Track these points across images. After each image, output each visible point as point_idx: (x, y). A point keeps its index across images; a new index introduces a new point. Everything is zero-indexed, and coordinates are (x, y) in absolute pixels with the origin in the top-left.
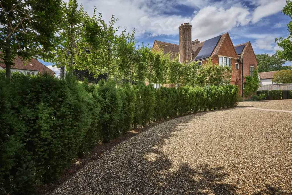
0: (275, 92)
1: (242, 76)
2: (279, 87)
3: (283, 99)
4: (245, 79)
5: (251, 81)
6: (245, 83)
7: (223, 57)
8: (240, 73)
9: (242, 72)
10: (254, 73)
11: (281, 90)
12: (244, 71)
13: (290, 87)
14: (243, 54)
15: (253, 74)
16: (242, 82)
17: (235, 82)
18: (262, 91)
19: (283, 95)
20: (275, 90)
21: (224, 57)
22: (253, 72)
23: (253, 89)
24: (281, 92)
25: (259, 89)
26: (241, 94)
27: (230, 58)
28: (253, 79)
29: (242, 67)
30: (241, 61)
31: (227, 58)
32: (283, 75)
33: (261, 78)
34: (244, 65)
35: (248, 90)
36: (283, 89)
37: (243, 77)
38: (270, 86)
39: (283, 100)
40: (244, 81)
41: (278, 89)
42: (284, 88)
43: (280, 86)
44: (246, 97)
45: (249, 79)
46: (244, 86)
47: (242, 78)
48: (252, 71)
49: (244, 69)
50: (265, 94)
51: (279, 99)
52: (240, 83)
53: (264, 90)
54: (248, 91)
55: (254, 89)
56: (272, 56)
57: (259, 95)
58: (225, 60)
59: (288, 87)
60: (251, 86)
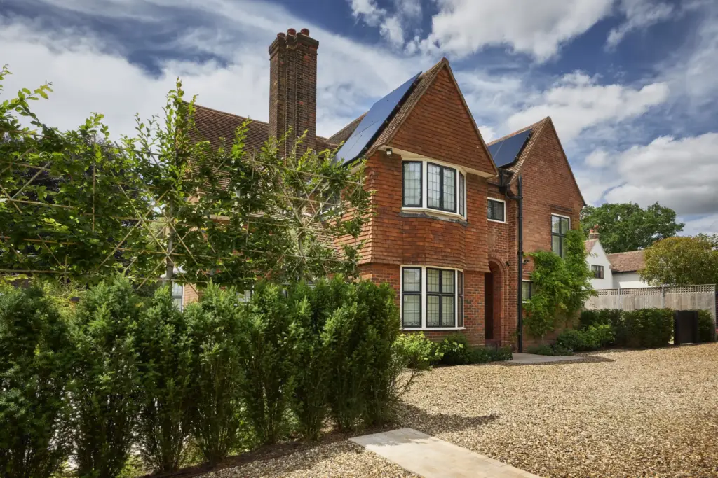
0: (647, 318)
1: (516, 249)
2: (664, 296)
3: (677, 344)
4: (531, 264)
5: (554, 273)
6: (530, 278)
7: (421, 163)
8: (510, 238)
9: (516, 232)
10: (569, 243)
11: (668, 309)
12: (525, 231)
13: (700, 298)
14: (521, 162)
15: (566, 244)
16: (516, 275)
17: (486, 274)
18: (602, 311)
19: (676, 327)
20: (646, 311)
21: (425, 160)
22: (565, 236)
23: (563, 306)
24: (670, 315)
25: (590, 304)
26: (516, 325)
27: (458, 168)
28: (563, 262)
29: (516, 212)
30: (513, 190)
31: (442, 168)
32: (676, 253)
33: (617, 268)
34: (524, 206)
35: (540, 309)
36: (678, 303)
37: (520, 253)
38: (637, 292)
39: (678, 350)
40: (524, 272)
41: (661, 306)
42: (681, 299)
43: (667, 293)
44: (537, 336)
45: (547, 263)
46: (524, 290)
47: (516, 260)
48: (562, 233)
49: (525, 222)
50: (608, 326)
51: (664, 344)
52: (512, 279)
53: (607, 310)
54: (544, 314)
55: (568, 305)
56: (649, 209)
57: (587, 329)
58: (436, 178)
59: (693, 298)
60: (553, 293)
